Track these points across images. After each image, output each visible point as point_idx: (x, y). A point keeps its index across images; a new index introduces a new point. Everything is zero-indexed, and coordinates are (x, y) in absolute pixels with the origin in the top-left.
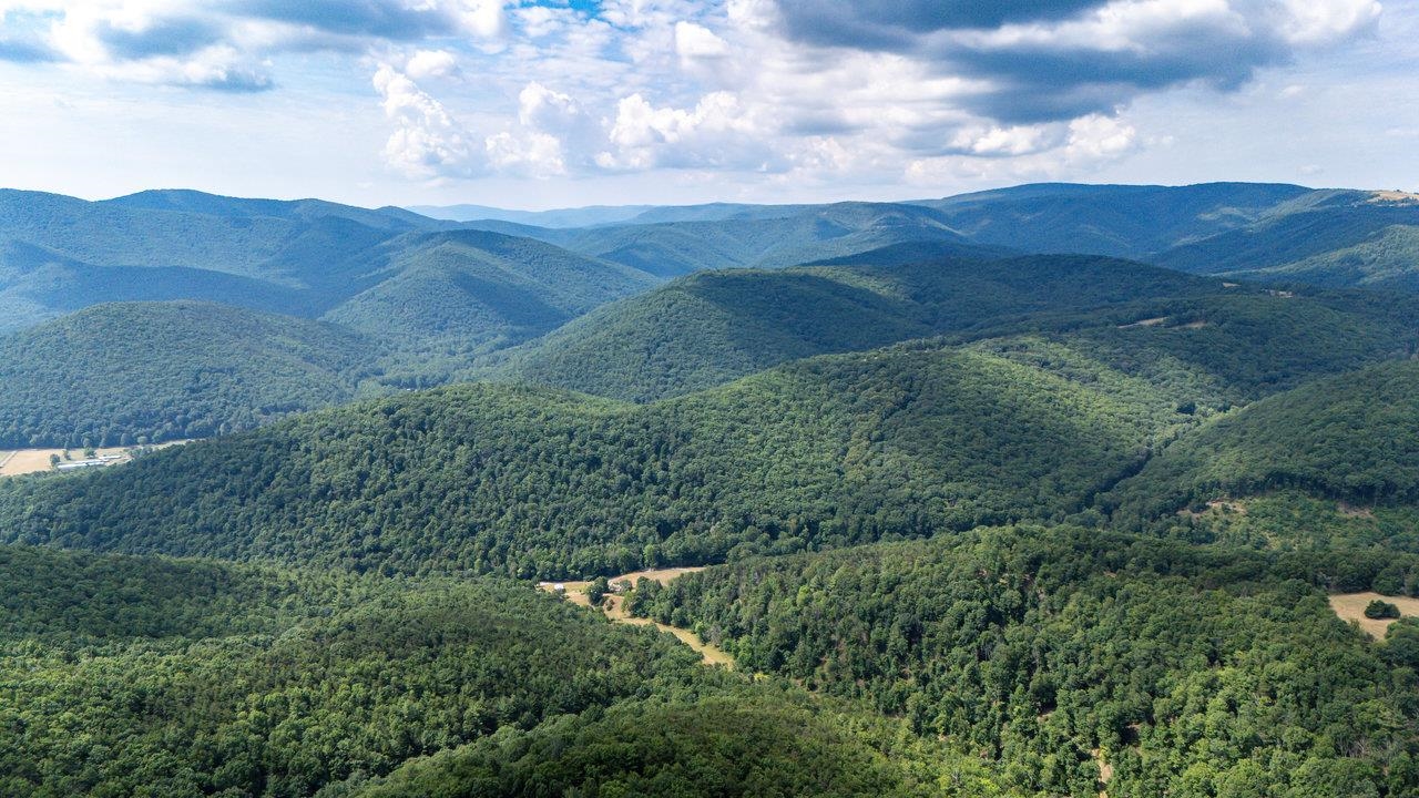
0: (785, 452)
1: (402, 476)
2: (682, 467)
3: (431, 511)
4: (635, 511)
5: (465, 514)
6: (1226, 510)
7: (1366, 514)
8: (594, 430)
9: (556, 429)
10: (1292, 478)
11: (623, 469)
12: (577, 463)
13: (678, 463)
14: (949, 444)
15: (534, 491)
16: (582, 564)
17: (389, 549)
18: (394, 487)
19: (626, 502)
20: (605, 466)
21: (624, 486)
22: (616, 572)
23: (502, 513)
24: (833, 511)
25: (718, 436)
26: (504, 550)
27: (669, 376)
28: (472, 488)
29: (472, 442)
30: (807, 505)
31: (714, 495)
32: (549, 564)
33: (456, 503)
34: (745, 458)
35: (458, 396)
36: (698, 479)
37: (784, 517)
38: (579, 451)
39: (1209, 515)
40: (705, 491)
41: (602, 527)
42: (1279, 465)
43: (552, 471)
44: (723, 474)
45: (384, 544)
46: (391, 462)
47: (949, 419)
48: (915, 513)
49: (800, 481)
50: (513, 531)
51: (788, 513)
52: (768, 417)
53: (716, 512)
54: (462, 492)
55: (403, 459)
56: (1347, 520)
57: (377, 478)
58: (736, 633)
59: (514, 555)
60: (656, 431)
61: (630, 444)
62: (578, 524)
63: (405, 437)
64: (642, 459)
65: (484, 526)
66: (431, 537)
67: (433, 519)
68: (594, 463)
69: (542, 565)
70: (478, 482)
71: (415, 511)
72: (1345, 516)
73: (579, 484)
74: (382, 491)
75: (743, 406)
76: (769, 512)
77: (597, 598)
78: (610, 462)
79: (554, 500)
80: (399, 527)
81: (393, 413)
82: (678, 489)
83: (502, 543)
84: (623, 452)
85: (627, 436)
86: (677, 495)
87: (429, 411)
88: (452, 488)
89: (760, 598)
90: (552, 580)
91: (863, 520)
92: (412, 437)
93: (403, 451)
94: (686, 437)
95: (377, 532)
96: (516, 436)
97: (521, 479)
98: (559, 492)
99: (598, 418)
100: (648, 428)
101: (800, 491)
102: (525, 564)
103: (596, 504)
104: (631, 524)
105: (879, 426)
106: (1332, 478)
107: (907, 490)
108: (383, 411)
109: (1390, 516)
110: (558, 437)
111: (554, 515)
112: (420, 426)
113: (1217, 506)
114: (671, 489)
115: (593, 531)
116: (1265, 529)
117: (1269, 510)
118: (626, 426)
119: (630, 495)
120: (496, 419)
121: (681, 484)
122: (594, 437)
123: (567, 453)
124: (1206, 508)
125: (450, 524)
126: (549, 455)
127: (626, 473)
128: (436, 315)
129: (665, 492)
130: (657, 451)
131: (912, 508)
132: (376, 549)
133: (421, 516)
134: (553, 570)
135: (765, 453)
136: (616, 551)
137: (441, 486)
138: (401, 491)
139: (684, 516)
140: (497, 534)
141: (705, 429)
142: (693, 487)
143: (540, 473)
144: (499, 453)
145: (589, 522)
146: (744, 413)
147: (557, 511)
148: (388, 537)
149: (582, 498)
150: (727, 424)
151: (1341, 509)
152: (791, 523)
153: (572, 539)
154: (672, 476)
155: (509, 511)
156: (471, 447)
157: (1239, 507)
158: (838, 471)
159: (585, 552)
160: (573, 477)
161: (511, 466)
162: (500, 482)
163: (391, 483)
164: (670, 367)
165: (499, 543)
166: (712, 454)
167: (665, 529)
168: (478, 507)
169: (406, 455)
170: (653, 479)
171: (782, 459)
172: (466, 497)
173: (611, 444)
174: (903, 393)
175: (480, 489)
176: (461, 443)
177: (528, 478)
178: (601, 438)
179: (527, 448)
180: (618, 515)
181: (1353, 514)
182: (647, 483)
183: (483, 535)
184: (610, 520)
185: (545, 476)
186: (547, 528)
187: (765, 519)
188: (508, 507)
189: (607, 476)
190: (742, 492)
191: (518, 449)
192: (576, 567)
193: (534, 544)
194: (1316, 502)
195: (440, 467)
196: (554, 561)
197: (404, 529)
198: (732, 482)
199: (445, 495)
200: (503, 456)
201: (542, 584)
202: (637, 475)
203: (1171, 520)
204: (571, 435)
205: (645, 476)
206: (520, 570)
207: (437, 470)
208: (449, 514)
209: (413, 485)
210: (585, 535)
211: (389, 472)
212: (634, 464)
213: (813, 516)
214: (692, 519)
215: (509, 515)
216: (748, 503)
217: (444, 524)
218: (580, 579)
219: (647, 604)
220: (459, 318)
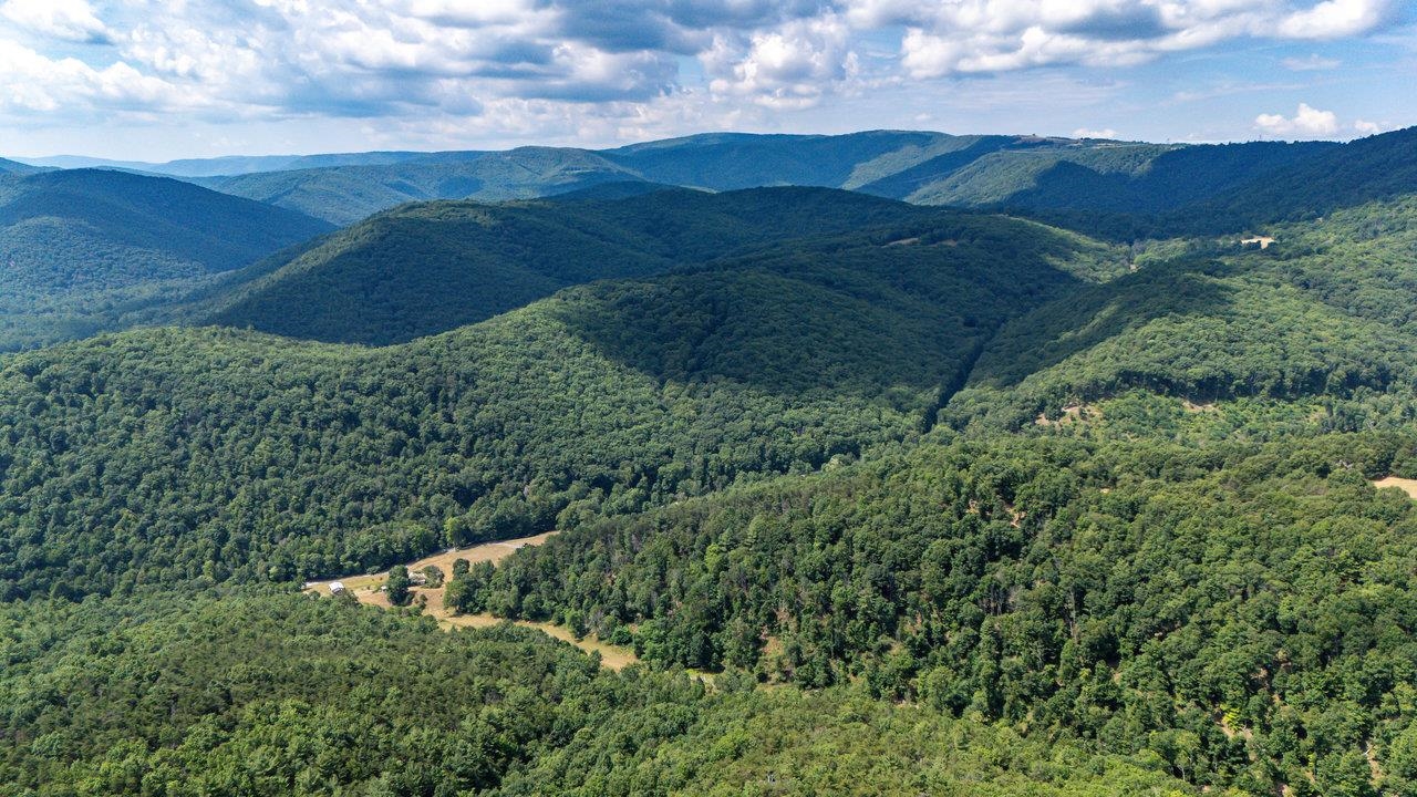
0: (596, 390)
1: (66, 457)
2: (472, 417)
3: (122, 502)
4: (419, 477)
5: (174, 501)
6: (1083, 415)
7: (1210, 408)
8: (342, 378)
9: (290, 380)
10: (1139, 376)
11: (392, 424)
12: (327, 422)
13: (468, 411)
14: (777, 368)
15: (273, 462)
16: (362, 552)
17: (62, 561)
18: (53, 474)
19: (404, 467)
20: (367, 423)
21: (397, 449)
22: (410, 557)
23: (231, 496)
24: (669, 453)
25: (512, 375)
26: (243, 545)
27: (395, 320)
28: (181, 465)
29: (168, 405)
30: (639, 449)
31: (521, 447)
32: (314, 556)
33: (159, 486)
34: (551, 400)
35: (135, 345)
36: (496, 430)
37: (615, 467)
38: (327, 406)
39: (1066, 421)
40: (509, 444)
41: (378, 501)
42: (1123, 363)
43: (294, 434)
44: (528, 420)
45: (53, 555)
46: (46, 439)
47: (768, 341)
48: (762, 449)
49: (623, 421)
50: (252, 519)
51: (618, 461)
52: (565, 350)
53: (527, 467)
54: (165, 472)
55: (63, 434)
56: (1195, 416)
57: (26, 464)
58: (627, 617)
59: (259, 550)
60: (427, 375)
61: (395, 393)
62: (344, 502)
63: (61, 402)
64: (415, 412)
65: (208, 515)
66: (127, 539)
67: (125, 512)
68: (351, 420)
69: (303, 558)
70: (187, 457)
71: (96, 504)
72: (1192, 411)
73: (334, 449)
74: (37, 480)
75: (531, 339)
76: (593, 462)
77: (400, 595)
78: (373, 418)
79: (304, 472)
80: (72, 529)
81: (39, 373)
82: (472, 443)
83: (240, 535)
84: (388, 403)
85: (390, 383)
86: (469, 453)
87: (94, 367)
88: (148, 469)
89: (652, 568)
90: (320, 578)
91: (706, 461)
92: (73, 404)
93: (62, 423)
94: (470, 380)
95: (38, 540)
96: (234, 392)
97: (251, 449)
98: (308, 460)
99: (344, 363)
100: (416, 371)
101: (625, 433)
102: (278, 561)
103: (364, 473)
104: (417, 494)
105: (692, 355)
106: (1175, 373)
107: (748, 422)
108: (23, 371)
109: (1231, 407)
110: (295, 389)
111: (308, 492)
112: (84, 388)
113: (1075, 411)
114: (462, 445)
115: (367, 507)
116: (1125, 431)
117: (1124, 409)
118: (386, 370)
119: (407, 457)
120: (200, 372)
121: (475, 437)
122: (344, 387)
123: (311, 408)
124: (1063, 414)
125: (153, 518)
126: (287, 413)
127: (396, 429)
128: (55, 270)
129: (454, 450)
130: (434, 398)
131: (759, 441)
132: (39, 563)
133: (106, 510)
134: (321, 564)
135: (572, 392)
136: (405, 530)
137: (131, 465)
138: (68, 479)
139: (486, 476)
140: (229, 526)
141: (493, 369)
142: (491, 440)
143: (277, 438)
144: (212, 416)
145: (358, 496)
146: (536, 347)
147: (310, 486)
148: (56, 544)
149: (342, 466)
150: (520, 361)
151: (1187, 404)
152: (626, 472)
153: (340, 520)
154: (461, 429)
155: (242, 491)
156: (169, 409)
157: (1093, 410)
158: (661, 407)
159: (364, 536)
160: (326, 439)
161: (233, 432)
162: (221, 454)
163: (49, 468)
164: (395, 309)
165: (233, 537)
166: (508, 397)
167: (465, 496)
168: (193, 491)
169: (68, 429)
170: (435, 435)
171: (595, 398)
172: (173, 478)
173: (368, 395)
174: (709, 317)
175: (192, 464)
176: (151, 404)
177: (261, 445)
178: (355, 388)
179: (253, 407)
180: (397, 483)
181: (1198, 409)
182: (428, 441)
183: (209, 528)
184: (389, 491)
185: (285, 441)
186: (301, 510)
187: (593, 470)
188: (238, 486)
189: (372, 436)
190: (557, 441)
191: (240, 408)
192: (353, 557)
193: (286, 532)
194: (1162, 399)
195: (125, 440)
196: (321, 552)
197: (81, 530)
198: (542, 429)
199: (139, 480)
200: (219, 419)
201: (309, 585)
202: (413, 431)
203: (1033, 429)
204: (312, 386)
205: (423, 430)
206: (273, 570)
207: (122, 445)
208: (149, 504)
209: (86, 468)
210: (357, 513)
211: (44, 453)
212: (406, 417)
213: (649, 460)
214: (498, 480)
215: (242, 496)
216: (567, 453)
217: (143, 519)
218: (362, 572)
219: (480, 595)
220: (86, 273)
